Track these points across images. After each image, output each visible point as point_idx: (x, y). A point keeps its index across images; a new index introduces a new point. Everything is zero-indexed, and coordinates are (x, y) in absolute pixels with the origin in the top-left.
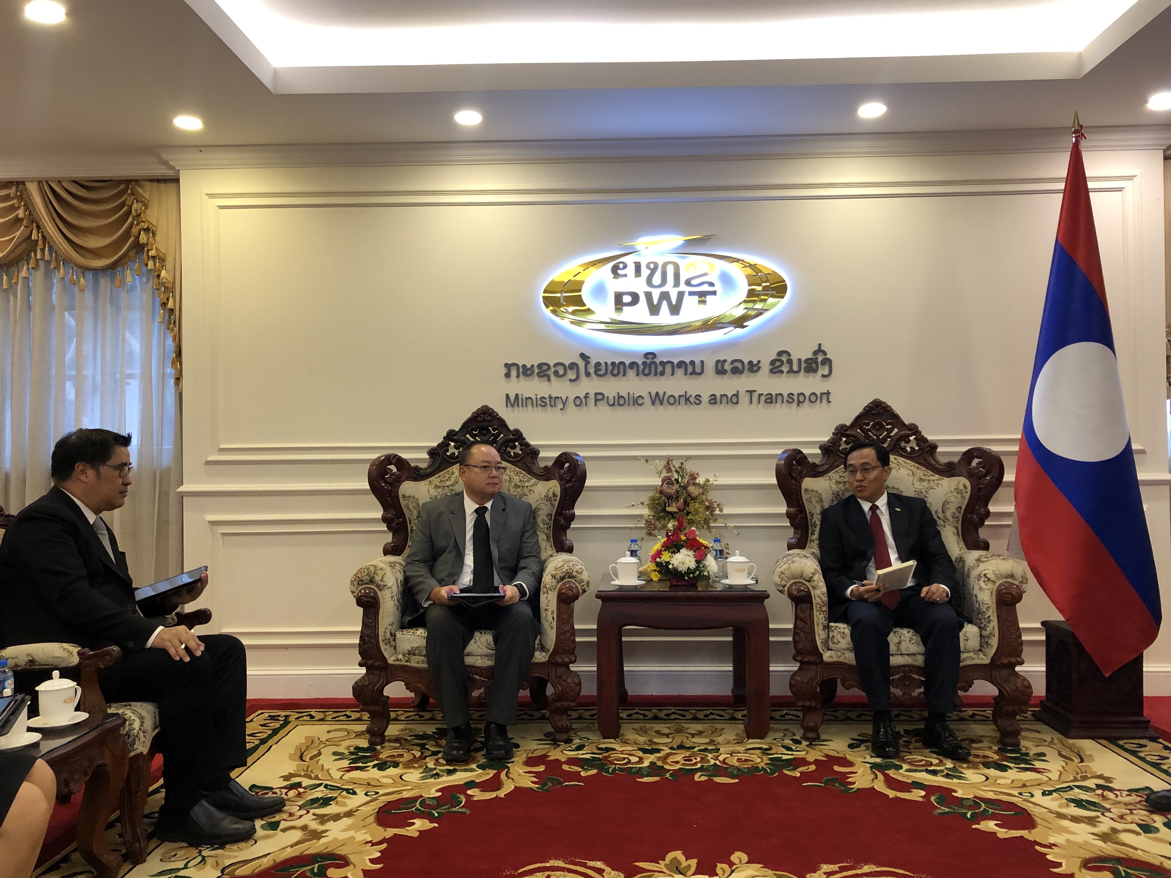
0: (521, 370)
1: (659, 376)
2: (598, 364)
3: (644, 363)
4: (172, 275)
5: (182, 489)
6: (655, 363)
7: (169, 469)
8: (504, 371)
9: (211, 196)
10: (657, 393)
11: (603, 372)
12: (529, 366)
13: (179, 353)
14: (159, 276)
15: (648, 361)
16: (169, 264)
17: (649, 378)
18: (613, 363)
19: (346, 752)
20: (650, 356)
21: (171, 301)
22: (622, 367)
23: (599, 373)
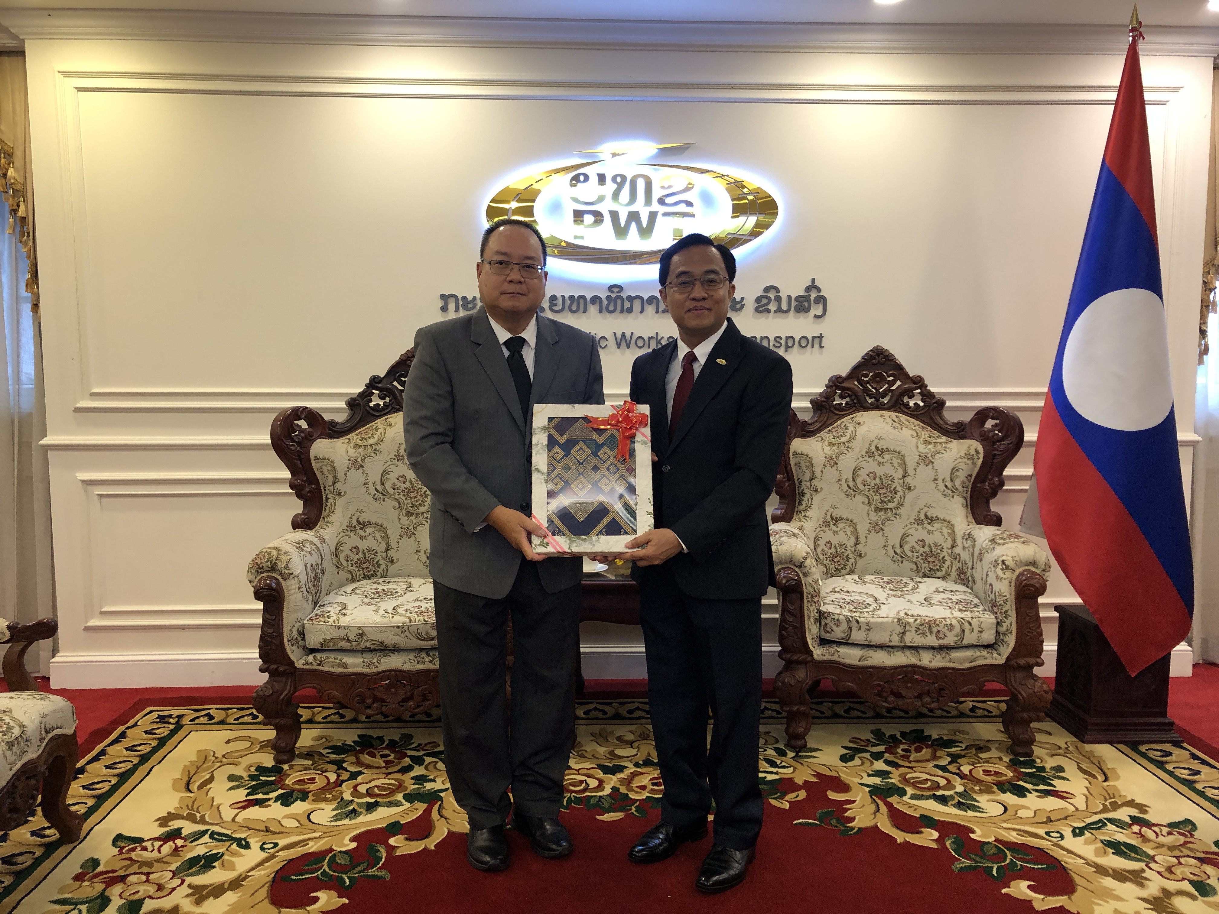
0: (461, 303)
1: (625, 314)
2: (553, 298)
3: (608, 298)
4: (22, 173)
5: (44, 441)
6: (621, 298)
7: (30, 415)
8: (440, 303)
9: (66, 74)
10: (623, 335)
11: (559, 307)
12: (470, 298)
13: (35, 274)
14: (5, 175)
15: (613, 295)
16: (18, 161)
17: (613, 315)
18: (571, 297)
19: (245, 775)
20: (616, 290)
21: (22, 207)
22: (582, 301)
23: (556, 308)
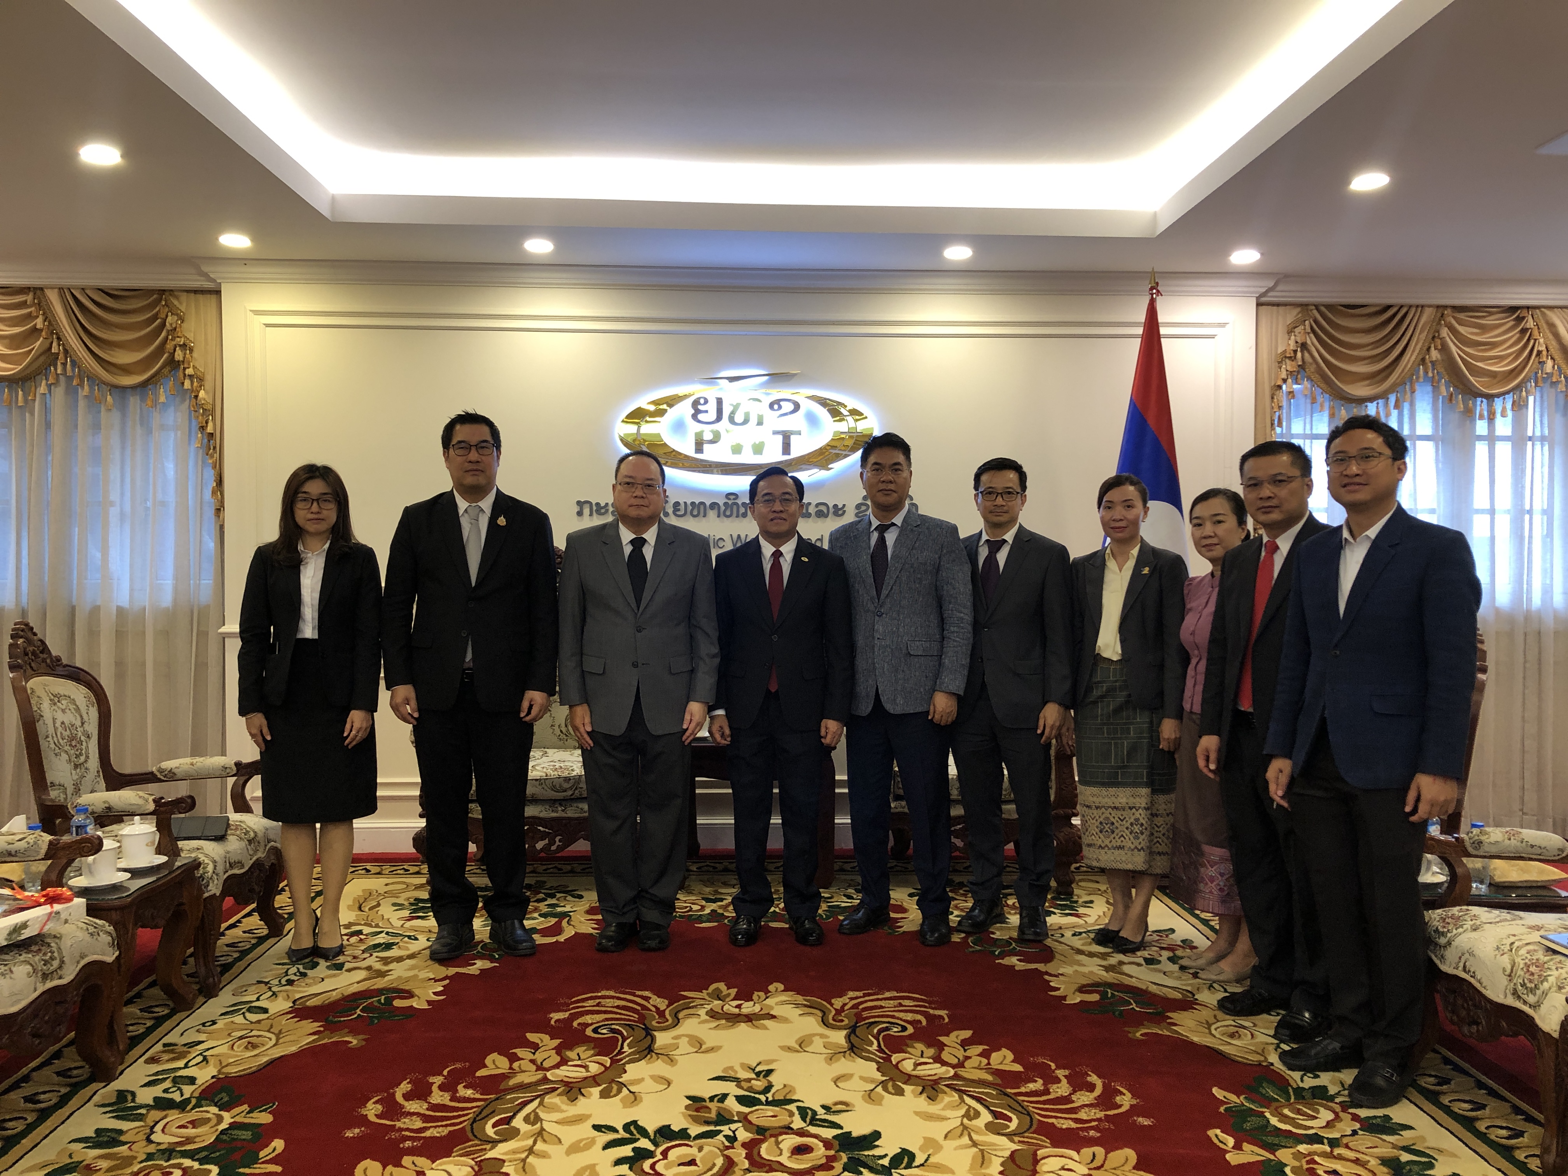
0: (594, 508)
1: (741, 518)
2: (677, 504)
3: (725, 504)
4: (211, 395)
5: (223, 630)
6: (737, 504)
7: (208, 606)
8: (576, 509)
9: (257, 313)
11: (682, 512)
12: (603, 505)
13: (220, 482)
14: (196, 397)
15: (730, 502)
16: (208, 384)
17: (730, 519)
18: (693, 503)
19: (406, 903)
20: (732, 497)
21: (210, 425)
22: (702, 507)
23: (678, 513)
